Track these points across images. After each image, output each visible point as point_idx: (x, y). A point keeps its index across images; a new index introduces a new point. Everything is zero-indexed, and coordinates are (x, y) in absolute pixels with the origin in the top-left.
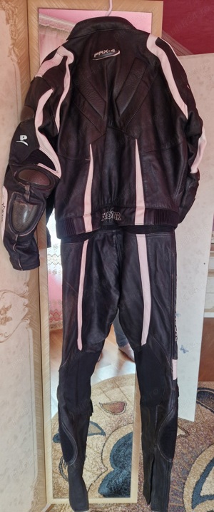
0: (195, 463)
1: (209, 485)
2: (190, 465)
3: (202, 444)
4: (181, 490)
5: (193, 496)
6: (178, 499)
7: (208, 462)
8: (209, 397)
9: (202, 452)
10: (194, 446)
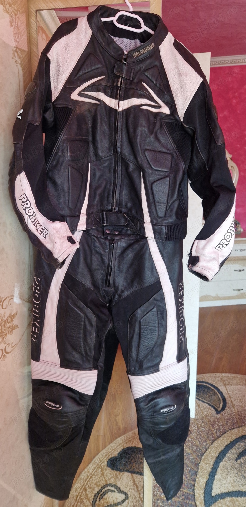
0: (202, 462)
1: (219, 483)
2: (197, 465)
3: (205, 441)
4: (192, 493)
5: (204, 497)
6: (190, 502)
7: (214, 459)
8: (204, 391)
9: (206, 450)
10: (198, 444)
